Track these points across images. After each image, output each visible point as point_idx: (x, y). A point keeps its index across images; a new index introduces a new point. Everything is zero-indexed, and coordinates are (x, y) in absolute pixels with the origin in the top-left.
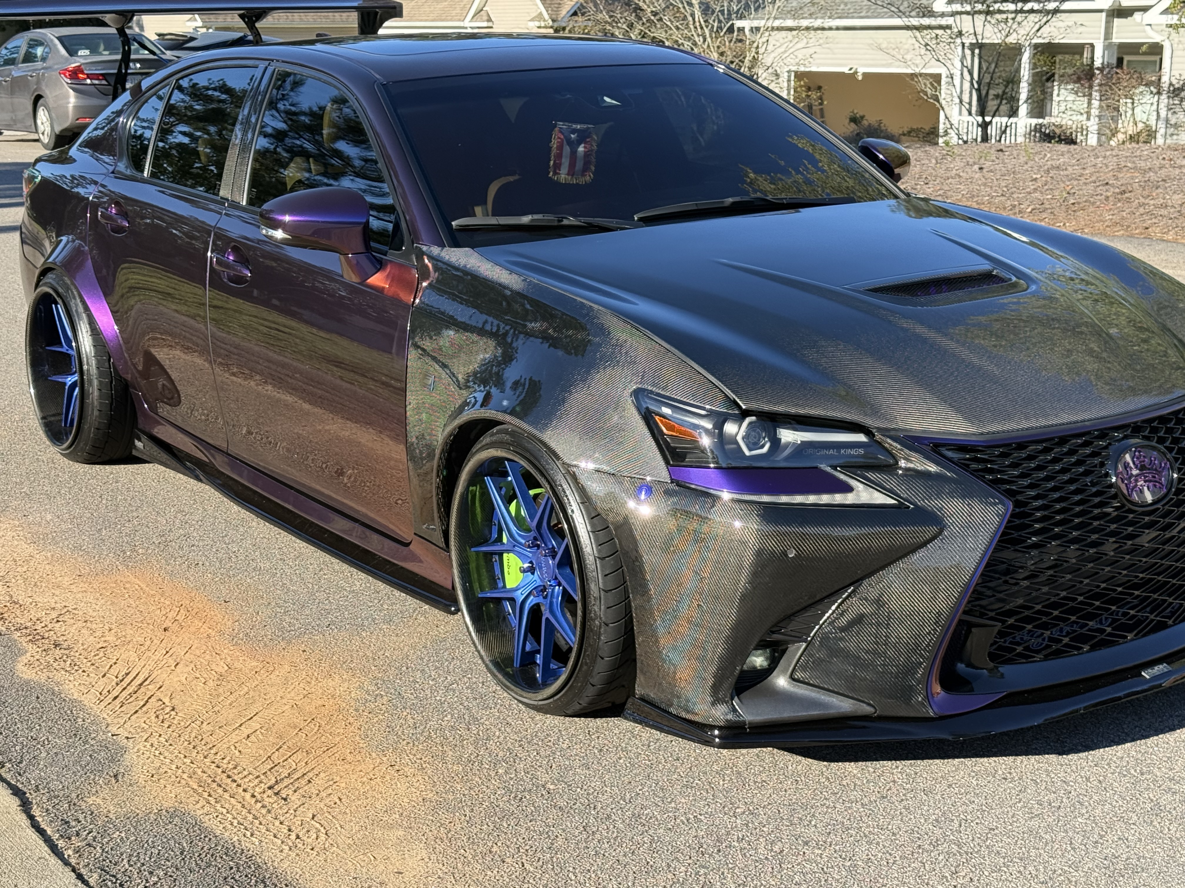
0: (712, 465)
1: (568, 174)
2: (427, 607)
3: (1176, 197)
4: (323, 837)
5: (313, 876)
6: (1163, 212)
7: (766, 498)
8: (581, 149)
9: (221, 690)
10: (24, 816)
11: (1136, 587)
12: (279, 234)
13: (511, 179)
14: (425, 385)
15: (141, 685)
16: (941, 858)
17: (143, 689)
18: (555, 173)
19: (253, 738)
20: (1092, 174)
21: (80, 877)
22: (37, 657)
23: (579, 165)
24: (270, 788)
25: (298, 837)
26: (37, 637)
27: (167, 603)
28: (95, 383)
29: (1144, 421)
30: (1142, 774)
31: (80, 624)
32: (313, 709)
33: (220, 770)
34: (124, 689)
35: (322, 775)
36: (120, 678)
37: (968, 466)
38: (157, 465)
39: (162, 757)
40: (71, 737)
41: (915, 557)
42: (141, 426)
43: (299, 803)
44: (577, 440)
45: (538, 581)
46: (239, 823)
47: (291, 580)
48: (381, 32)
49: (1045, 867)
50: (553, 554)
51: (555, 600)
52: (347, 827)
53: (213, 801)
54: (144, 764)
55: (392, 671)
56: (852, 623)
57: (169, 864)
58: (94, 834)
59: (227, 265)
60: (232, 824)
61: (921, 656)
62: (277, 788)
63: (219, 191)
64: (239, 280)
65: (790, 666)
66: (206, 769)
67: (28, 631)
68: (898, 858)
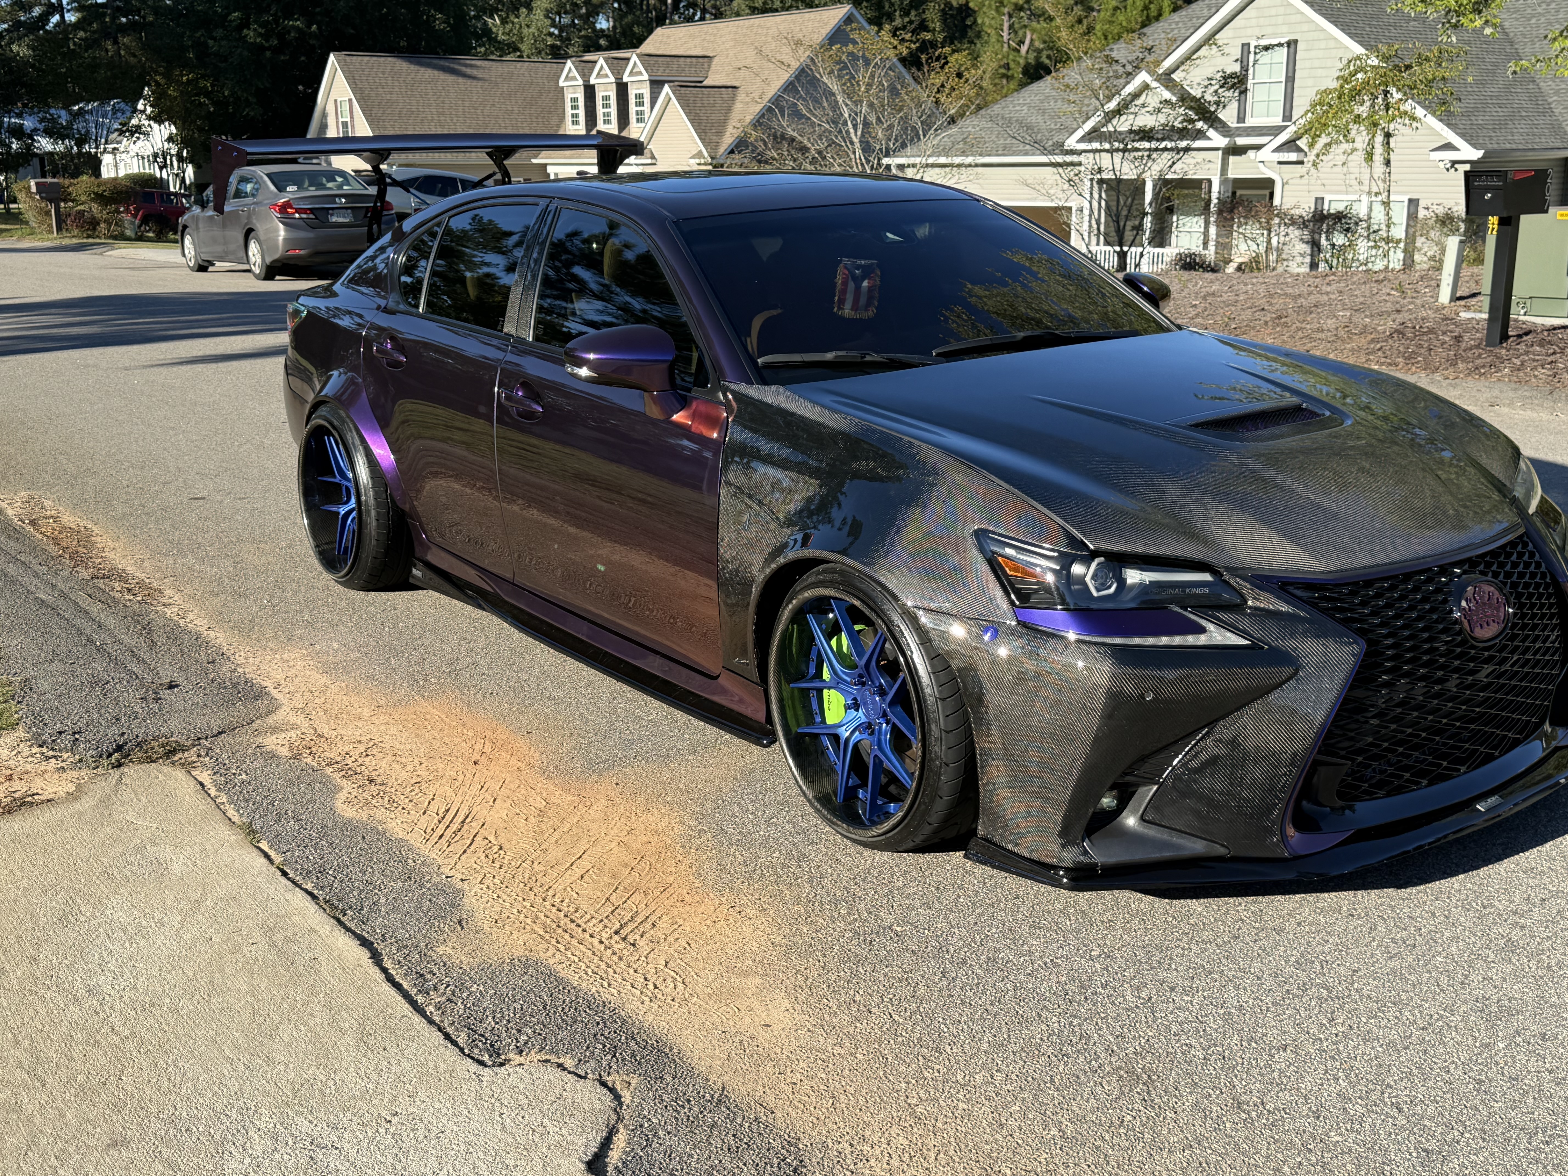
0: (1059, 607)
1: (852, 309)
2: (727, 736)
3: (1329, 322)
4: (681, 986)
5: (681, 1029)
6: (1320, 335)
7: (1118, 641)
8: (865, 284)
9: (544, 827)
10: (377, 970)
11: (1472, 721)
12: (584, 372)
13: (774, 312)
14: (739, 523)
15: (463, 822)
16: (1313, 1003)
17: (466, 827)
18: (839, 308)
19: (586, 877)
20: (1246, 301)
21: (447, 1037)
22: (355, 794)
23: (863, 300)
24: (616, 933)
25: (656, 987)
26: (350, 773)
27: (471, 734)
28: (373, 513)
29: (1478, 556)
30: (1485, 908)
31: (390, 758)
32: (639, 846)
33: (562, 914)
34: (448, 826)
35: (665, 918)
36: (441, 815)
37: (1317, 604)
38: (430, 591)
39: (501, 901)
40: (406, 881)
41: (1271, 697)
42: (418, 555)
43: (649, 949)
44: (916, 581)
45: (863, 717)
46: (593, 972)
47: (588, 709)
48: (622, 170)
49: (1420, 1012)
50: (882, 693)
51: (883, 738)
52: (702, 974)
53: (562, 949)
54: (484, 909)
55: (709, 805)
56: (1205, 765)
57: (535, 1020)
58: (452, 988)
59: (518, 401)
60: (586, 973)
61: (1277, 797)
62: (623, 933)
63: (503, 326)
64: (530, 415)
65: (1140, 806)
66: (548, 913)
67: (339, 766)
68: (1270, 1005)
